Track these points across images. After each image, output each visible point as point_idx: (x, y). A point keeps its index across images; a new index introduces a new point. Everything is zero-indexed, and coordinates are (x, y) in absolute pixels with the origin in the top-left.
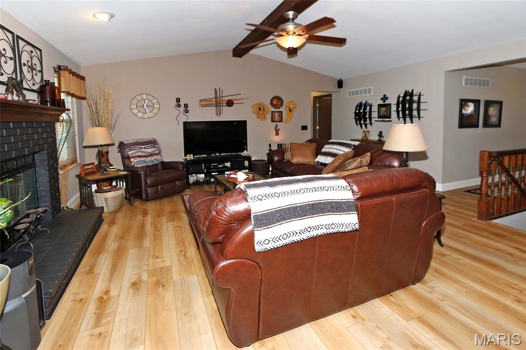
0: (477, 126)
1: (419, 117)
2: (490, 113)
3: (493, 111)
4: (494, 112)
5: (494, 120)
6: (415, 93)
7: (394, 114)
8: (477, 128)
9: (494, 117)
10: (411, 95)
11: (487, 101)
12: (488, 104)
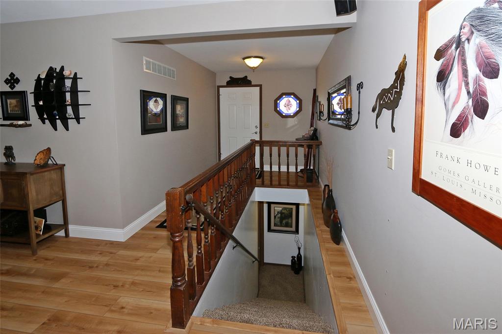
0: (165, 130)
1: (78, 119)
2: (178, 112)
3: (180, 109)
4: (181, 111)
5: (182, 120)
6: (66, 73)
7: (33, 112)
8: (166, 132)
9: (182, 117)
10: (61, 77)
11: (174, 96)
12: (175, 99)
